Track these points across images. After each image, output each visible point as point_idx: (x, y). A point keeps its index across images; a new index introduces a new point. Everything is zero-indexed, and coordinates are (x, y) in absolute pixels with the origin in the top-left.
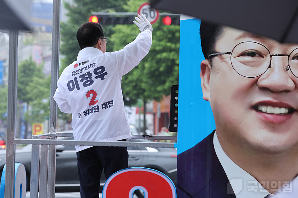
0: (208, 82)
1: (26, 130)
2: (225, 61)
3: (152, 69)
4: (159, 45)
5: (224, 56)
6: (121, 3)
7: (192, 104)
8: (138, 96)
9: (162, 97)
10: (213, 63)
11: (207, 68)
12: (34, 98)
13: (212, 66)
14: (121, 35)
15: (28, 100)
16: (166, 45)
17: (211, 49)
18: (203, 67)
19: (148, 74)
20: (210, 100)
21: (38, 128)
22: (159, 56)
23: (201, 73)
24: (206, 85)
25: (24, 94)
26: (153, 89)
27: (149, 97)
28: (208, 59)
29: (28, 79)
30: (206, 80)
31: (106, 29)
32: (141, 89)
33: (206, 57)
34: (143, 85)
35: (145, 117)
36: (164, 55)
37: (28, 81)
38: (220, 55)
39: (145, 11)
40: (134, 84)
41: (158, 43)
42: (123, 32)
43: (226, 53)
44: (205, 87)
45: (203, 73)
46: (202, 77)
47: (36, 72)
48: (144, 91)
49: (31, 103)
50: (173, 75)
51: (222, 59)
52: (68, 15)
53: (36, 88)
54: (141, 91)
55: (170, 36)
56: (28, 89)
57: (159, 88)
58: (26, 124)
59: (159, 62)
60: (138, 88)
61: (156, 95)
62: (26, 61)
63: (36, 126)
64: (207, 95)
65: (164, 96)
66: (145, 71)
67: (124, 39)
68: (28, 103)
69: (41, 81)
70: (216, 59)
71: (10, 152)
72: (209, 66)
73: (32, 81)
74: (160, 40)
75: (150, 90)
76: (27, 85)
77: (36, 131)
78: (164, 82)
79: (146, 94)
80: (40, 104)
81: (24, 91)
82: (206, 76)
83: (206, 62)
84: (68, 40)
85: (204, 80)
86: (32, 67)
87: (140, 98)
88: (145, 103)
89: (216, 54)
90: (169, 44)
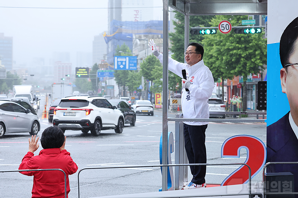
0: (285, 82)
1: (151, 97)
2: (295, 69)
3: (227, 60)
4: (231, 46)
5: (295, 66)
6: (207, 20)
7: (275, 95)
8: (219, 76)
9: (233, 77)
10: (288, 70)
11: (284, 73)
12: (155, 78)
13: (287, 72)
14: (208, 40)
15: (152, 80)
16: (236, 46)
17: (287, 62)
18: (282, 72)
19: (224, 63)
20: (286, 92)
21: (158, 96)
22: (231, 52)
23: (281, 76)
24: (284, 83)
25: (149, 76)
26: (228, 72)
27: (225, 77)
28: (285, 68)
29: (152, 66)
30: (284, 81)
31: (198, 37)
32: (220, 72)
33: (283, 67)
34: (222, 70)
35: (223, 88)
36: (235, 51)
37: (152, 68)
38: (292, 65)
39: (223, 26)
40: (216, 69)
41: (231, 44)
42: (209, 38)
43: (296, 64)
44: (283, 85)
45: (282, 76)
46: (281, 79)
47: (156, 63)
48: (223, 73)
49: (154, 81)
50: (240, 64)
51: (294, 67)
52: (175, 29)
53: (156, 72)
54: (220, 73)
55: (238, 40)
56: (152, 72)
57: (232, 72)
58: (151, 93)
59: (232, 55)
60: (218, 71)
61: (230, 76)
62: (151, 56)
63: (157, 95)
64: (284, 89)
65: (235, 76)
66: (223, 62)
67: (209, 42)
68: (152, 81)
69: (159, 67)
70: (290, 68)
71: (165, 126)
72: (286, 72)
73: (154, 68)
74: (232, 43)
75: (226, 73)
76: (151, 70)
77: (157, 98)
78: (235, 68)
79: (224, 75)
80: (159, 81)
81: (150, 74)
82: (284, 78)
83: (284, 69)
84: (176, 44)
85: (282, 81)
86: (154, 59)
87: (220, 78)
88: (223, 80)
89: (290, 64)
90: (237, 45)
